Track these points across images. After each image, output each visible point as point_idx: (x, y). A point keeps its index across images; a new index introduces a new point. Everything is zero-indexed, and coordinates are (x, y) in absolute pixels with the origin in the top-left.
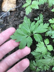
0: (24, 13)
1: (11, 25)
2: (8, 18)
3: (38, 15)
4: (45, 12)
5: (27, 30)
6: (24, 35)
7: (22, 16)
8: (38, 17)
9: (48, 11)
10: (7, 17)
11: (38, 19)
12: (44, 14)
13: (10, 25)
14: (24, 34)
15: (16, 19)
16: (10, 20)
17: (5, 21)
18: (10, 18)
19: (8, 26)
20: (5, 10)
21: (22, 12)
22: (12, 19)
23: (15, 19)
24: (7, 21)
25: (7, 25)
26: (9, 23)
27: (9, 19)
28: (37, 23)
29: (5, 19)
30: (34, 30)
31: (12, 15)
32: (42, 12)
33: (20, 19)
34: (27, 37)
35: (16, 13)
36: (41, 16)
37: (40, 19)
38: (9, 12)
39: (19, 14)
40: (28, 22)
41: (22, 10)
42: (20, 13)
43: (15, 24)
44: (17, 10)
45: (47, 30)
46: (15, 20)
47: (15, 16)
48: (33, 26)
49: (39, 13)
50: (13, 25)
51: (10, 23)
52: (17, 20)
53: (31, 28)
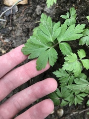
1: (20, 30)
2: (15, 17)
3: (68, 9)
4: (80, 4)
5: (46, 37)
6: (43, 47)
7: (38, 14)
8: (68, 14)
9: (84, 3)
10: (13, 15)
11: (68, 16)
12: (78, 8)
13: (18, 29)
14: (43, 45)
15: (28, 20)
16: (18, 21)
17: (9, 22)
19: (15, 30)
20: (9, 3)
21: (38, 7)
22: (22, 19)
23: (26, 18)
24: (12, 23)
25: (12, 30)
26: (15, 26)
27: (17, 18)
28: (64, 25)
29: (10, 19)
30: (59, 36)
31: (21, 12)
32: (74, 5)
33: (35, 18)
35: (29, 9)
36: (73, 11)
37: (70, 17)
38: (17, 7)
39: (34, 10)
40: (48, 23)
42: (36, 8)
44: (31, 3)
46: (26, 21)
47: (27, 13)
48: (57, 29)
49: (70, 6)
50: (23, 29)
51: (18, 25)
52: (29, 22)
53: (53, 33)
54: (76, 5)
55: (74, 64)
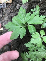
0: (20, 6)
1: (7, 17)
2: (4, 10)
3: (35, 6)
4: (42, 3)
6: (18, 26)
7: (18, 8)
9: (45, 3)
10: (3, 8)
12: (41, 6)
13: (6, 16)
14: (18, 24)
15: (12, 12)
16: (6, 12)
17: (1, 12)
18: (6, 10)
19: (4, 17)
20: (1, 2)
21: (18, 5)
22: (8, 11)
23: (11, 11)
25: (2, 17)
28: (33, 15)
29: (1, 10)
30: (29, 21)
31: (8, 7)
32: (38, 4)
33: (16, 11)
34: (21, 27)
35: (13, 5)
36: (38, 8)
37: (36, 11)
38: (6, 4)
39: (15, 6)
40: (23, 12)
41: (18, 3)
42: (17, 5)
43: (11, 15)
45: (43, 22)
46: (11, 12)
47: (11, 8)
48: (28, 17)
49: (36, 4)
50: (8, 17)
51: (6, 14)
52: (12, 13)
53: (26, 19)
54: (40, 4)
55: (38, 39)
